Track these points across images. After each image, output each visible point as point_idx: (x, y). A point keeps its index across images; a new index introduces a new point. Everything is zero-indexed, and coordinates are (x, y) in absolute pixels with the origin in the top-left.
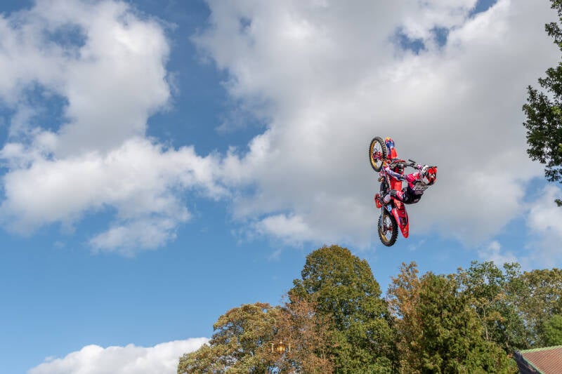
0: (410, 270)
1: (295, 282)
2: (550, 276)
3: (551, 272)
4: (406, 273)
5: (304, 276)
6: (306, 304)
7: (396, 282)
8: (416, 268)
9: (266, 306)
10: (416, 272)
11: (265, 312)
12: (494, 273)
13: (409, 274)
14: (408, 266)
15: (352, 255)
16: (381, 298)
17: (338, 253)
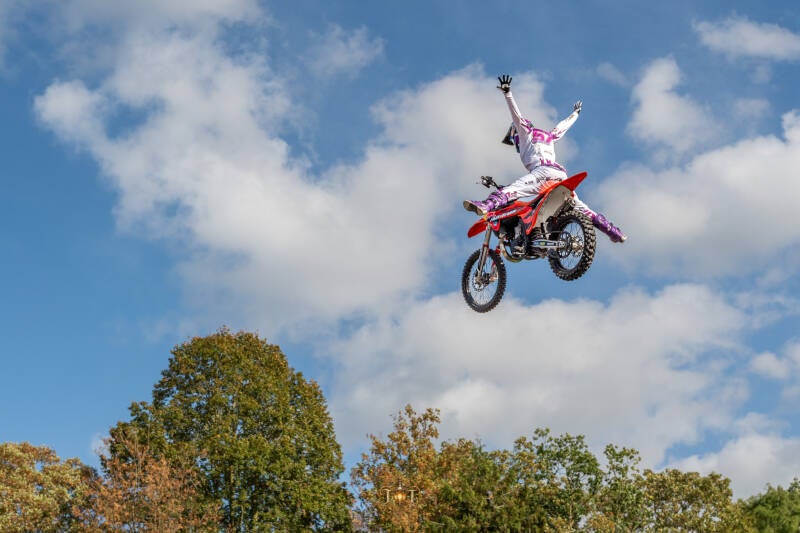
0: (420, 427)
1: (134, 409)
2: (701, 488)
3: (705, 481)
4: (408, 434)
5: (159, 395)
6: (165, 471)
7: (379, 449)
8: (435, 425)
9: (44, 455)
10: (434, 434)
11: (37, 469)
12: (586, 463)
13: (415, 436)
14: (416, 417)
15: (290, 366)
16: (339, 481)
17: (256, 355)
